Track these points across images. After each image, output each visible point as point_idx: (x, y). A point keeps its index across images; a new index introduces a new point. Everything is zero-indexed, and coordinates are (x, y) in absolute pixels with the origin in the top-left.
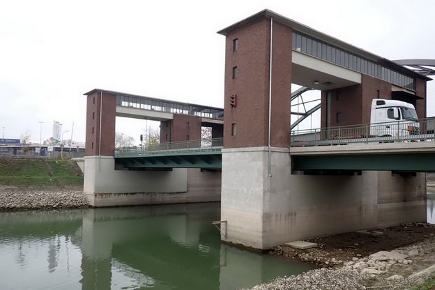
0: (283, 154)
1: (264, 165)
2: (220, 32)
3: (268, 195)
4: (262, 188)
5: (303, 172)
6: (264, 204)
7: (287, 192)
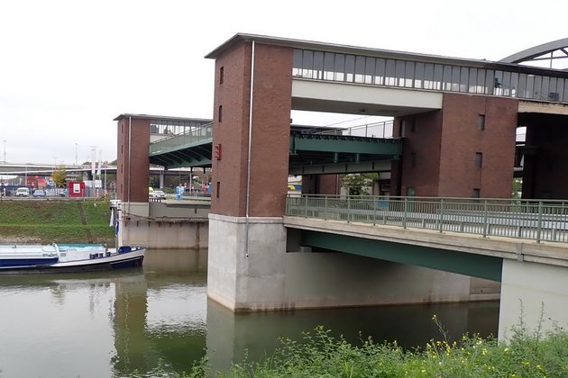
0: (271, 227)
1: (239, 241)
2: (209, 57)
3: (244, 281)
4: (234, 271)
5: (310, 249)
6: (237, 290)
7: (279, 276)
